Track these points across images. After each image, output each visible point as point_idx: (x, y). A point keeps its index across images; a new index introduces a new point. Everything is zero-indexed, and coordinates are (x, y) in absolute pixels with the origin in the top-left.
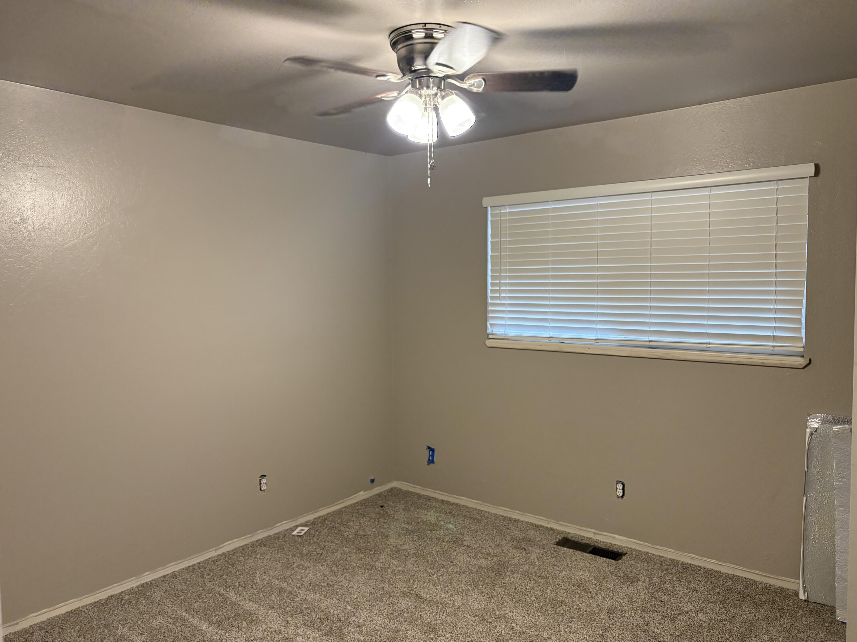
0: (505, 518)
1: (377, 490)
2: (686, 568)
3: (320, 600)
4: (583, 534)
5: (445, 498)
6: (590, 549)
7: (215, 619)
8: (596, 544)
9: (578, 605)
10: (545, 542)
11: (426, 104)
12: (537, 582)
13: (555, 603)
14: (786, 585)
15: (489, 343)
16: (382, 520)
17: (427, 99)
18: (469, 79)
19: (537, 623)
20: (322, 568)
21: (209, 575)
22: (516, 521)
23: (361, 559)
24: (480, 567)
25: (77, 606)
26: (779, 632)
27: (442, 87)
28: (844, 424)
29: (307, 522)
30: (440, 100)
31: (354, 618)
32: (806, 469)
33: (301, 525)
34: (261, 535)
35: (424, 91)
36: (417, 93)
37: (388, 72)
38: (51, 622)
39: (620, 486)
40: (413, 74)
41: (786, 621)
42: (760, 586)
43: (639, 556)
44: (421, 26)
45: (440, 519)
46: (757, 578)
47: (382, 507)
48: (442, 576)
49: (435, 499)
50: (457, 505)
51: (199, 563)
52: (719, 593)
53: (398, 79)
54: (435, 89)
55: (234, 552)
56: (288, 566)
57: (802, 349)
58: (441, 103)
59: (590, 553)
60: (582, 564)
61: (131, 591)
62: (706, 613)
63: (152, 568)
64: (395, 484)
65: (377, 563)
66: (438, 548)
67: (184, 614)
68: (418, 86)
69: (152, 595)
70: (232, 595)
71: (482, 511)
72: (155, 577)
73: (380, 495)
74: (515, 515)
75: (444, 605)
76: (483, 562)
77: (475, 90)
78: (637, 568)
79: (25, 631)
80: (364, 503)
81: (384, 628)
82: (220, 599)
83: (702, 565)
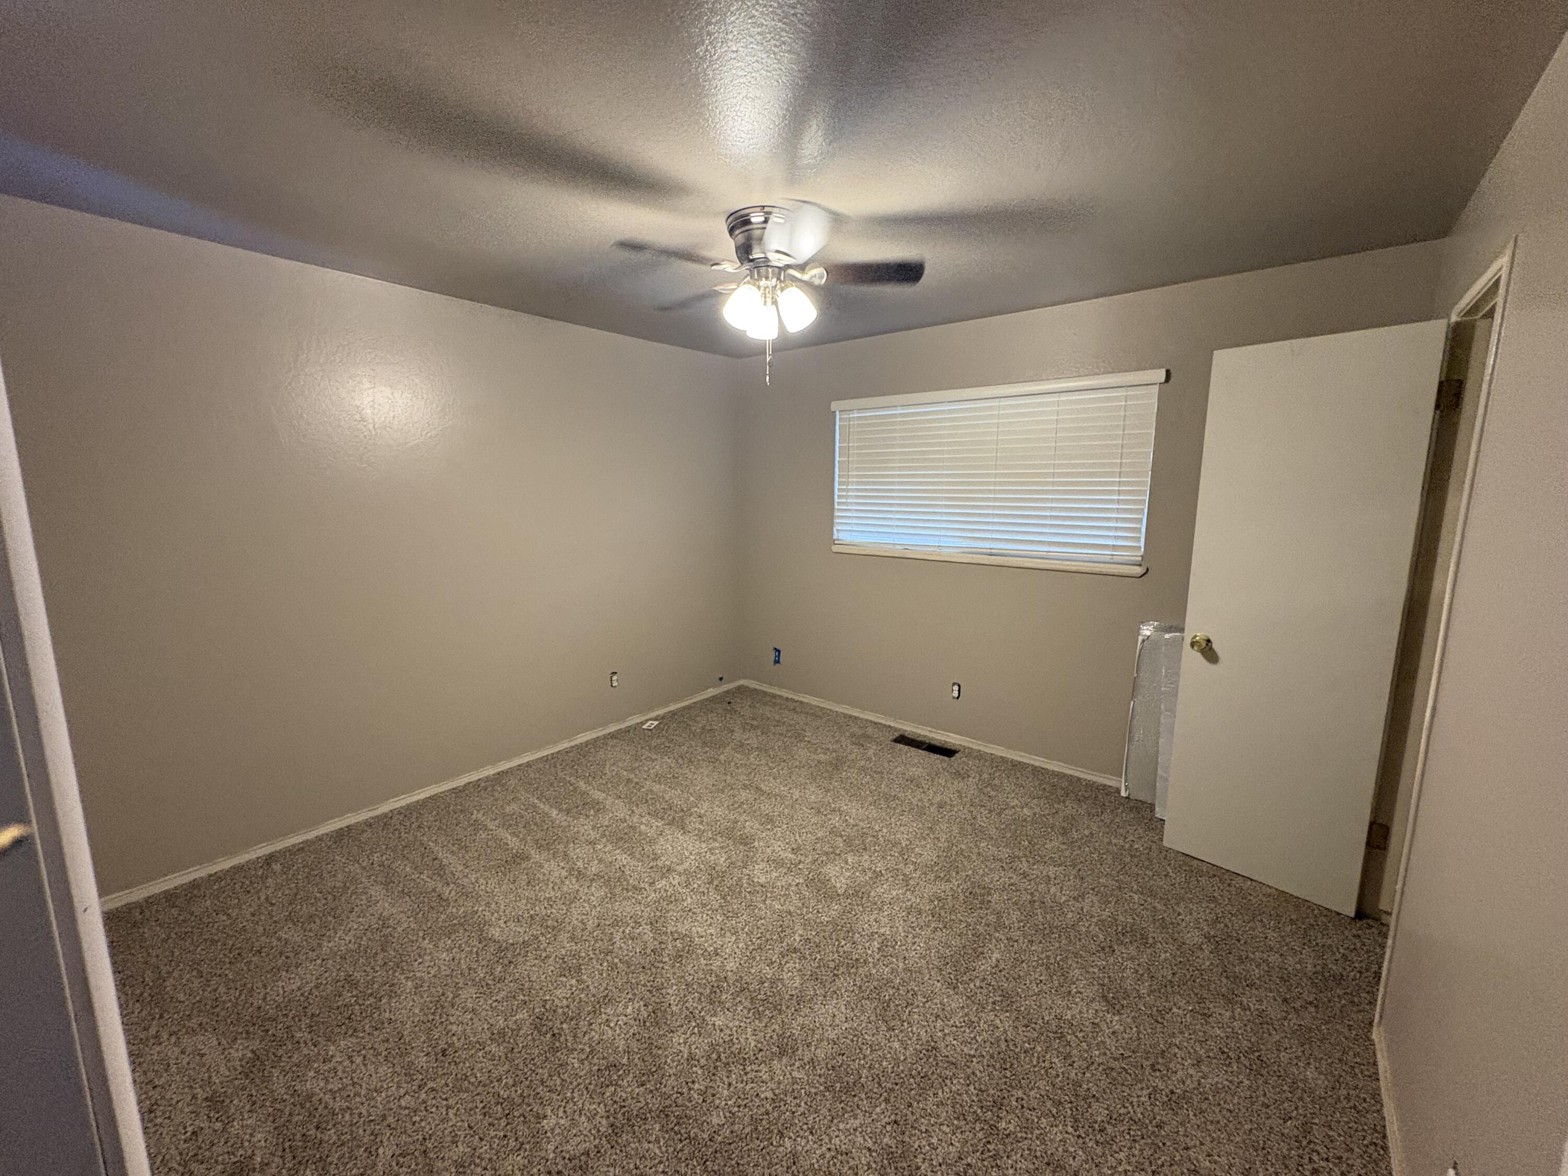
0: (845, 715)
1: (725, 687)
2: (1016, 766)
3: (664, 791)
4: (919, 731)
5: (790, 696)
6: (925, 747)
7: (564, 807)
8: (931, 742)
9: (910, 800)
10: (882, 739)
11: (765, 297)
12: (872, 777)
13: (888, 798)
14: (1109, 783)
15: (835, 548)
16: (729, 716)
17: (767, 292)
18: (810, 269)
19: (870, 816)
20: (669, 761)
21: (561, 765)
22: (856, 718)
23: (706, 752)
24: (819, 762)
25: (436, 793)
26: (1099, 827)
27: (782, 278)
28: (1176, 632)
29: (658, 716)
30: (779, 292)
31: (696, 809)
32: (1136, 675)
33: (651, 719)
34: (612, 728)
35: (763, 282)
36: (754, 285)
37: (724, 260)
38: (408, 807)
39: (956, 688)
40: (751, 264)
41: (1107, 817)
42: (1084, 783)
43: (970, 753)
44: (758, 209)
45: (784, 715)
46: (1082, 776)
47: (729, 703)
48: (782, 769)
49: (780, 697)
50: (801, 702)
51: (553, 754)
52: (1044, 789)
53: (736, 269)
54: (774, 280)
55: (587, 744)
56: (637, 758)
57: (1140, 559)
58: (782, 297)
59: (923, 750)
60: (916, 761)
61: (487, 779)
62: (1031, 808)
63: (508, 758)
64: (742, 682)
65: (721, 756)
66: (780, 743)
67: (536, 801)
68: (756, 277)
69: (506, 783)
70: (582, 784)
71: (824, 708)
72: (511, 766)
73: (727, 692)
74: (855, 713)
75: (783, 797)
76: (822, 757)
77: (817, 282)
78: (968, 765)
79: (385, 815)
80: (713, 699)
81: (724, 819)
82: (571, 788)
83: (1032, 762)
